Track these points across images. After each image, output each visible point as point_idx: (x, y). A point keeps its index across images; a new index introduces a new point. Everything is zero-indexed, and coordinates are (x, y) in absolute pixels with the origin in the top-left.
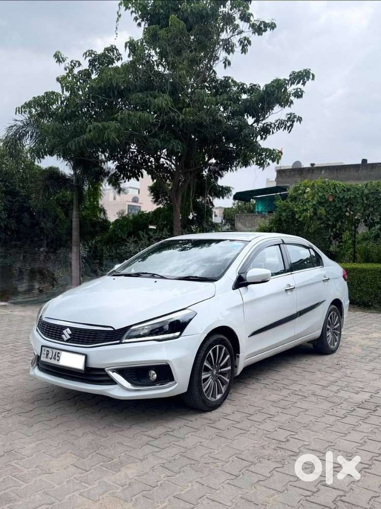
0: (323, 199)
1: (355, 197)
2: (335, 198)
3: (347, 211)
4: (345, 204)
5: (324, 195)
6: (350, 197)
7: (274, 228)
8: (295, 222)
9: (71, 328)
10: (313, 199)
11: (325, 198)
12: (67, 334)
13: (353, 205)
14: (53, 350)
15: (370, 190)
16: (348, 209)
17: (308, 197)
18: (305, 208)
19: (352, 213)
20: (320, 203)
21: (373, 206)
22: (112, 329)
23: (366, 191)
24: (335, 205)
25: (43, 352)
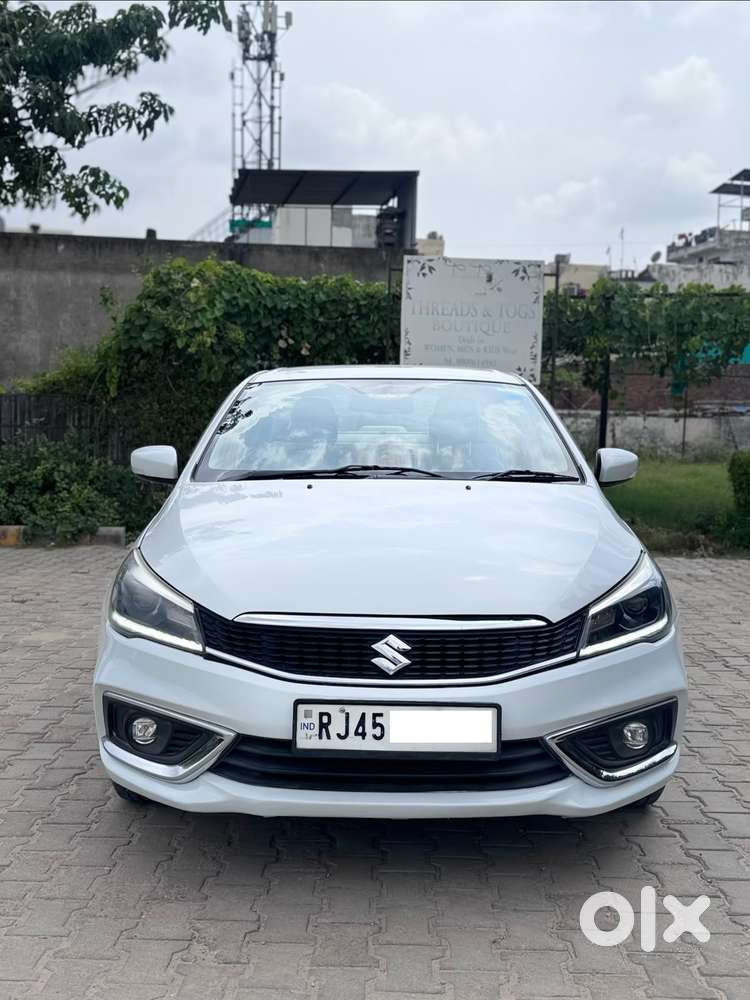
0: (233, 306)
1: (300, 308)
2: (259, 306)
3: (281, 337)
4: (278, 321)
5: (235, 298)
6: (289, 308)
7: (114, 370)
8: (173, 357)
9: (402, 635)
10: (211, 303)
11: (237, 304)
12: (390, 653)
13: (292, 325)
14: (348, 708)
15: (328, 296)
16: (284, 333)
17: (199, 299)
18: (197, 324)
19: (291, 341)
20: (227, 316)
21: (333, 330)
22: (543, 623)
23: (322, 297)
24: (259, 323)
25: (301, 719)
